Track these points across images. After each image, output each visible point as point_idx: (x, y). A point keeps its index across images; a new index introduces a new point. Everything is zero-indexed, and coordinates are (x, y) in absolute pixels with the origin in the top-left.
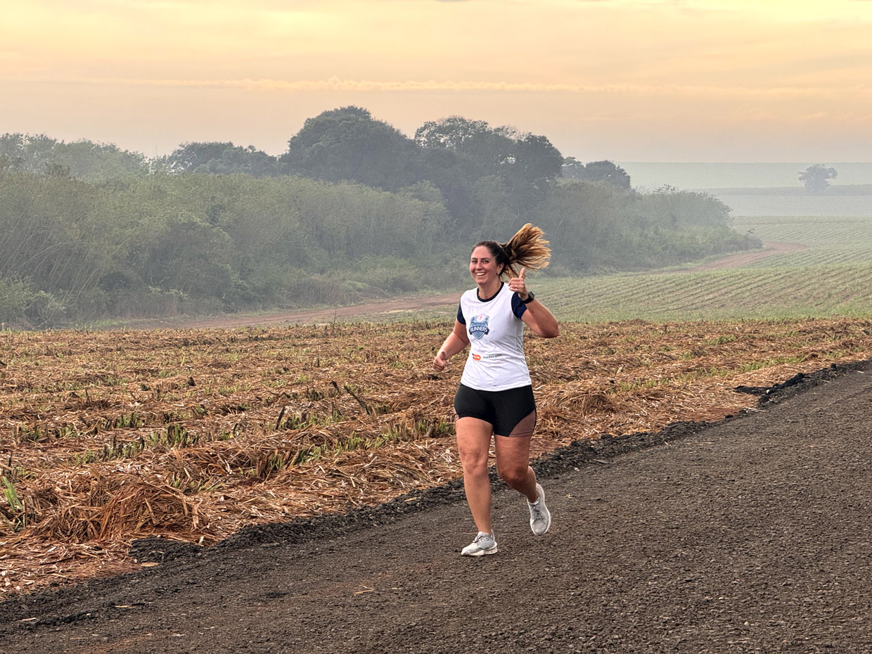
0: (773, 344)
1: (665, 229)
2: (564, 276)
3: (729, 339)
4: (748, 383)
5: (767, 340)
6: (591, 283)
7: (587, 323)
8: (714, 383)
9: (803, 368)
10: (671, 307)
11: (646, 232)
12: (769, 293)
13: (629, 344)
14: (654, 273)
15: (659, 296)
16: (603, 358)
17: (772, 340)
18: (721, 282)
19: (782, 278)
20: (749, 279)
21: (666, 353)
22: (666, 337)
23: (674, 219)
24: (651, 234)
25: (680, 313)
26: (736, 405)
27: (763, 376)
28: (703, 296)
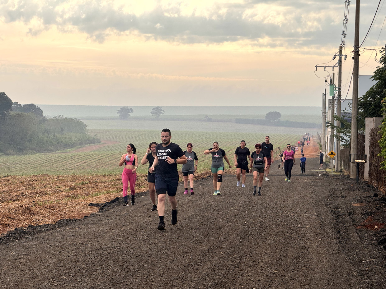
0: (105, 185)
1: (58, 134)
2: (13, 155)
3: (86, 183)
4: (94, 202)
5: (103, 183)
6: (25, 158)
7: (23, 176)
8: (79, 202)
9: (119, 195)
10: (60, 169)
11: (49, 135)
12: (104, 163)
13: (41, 185)
14: (53, 154)
15: (55, 164)
16: (30, 191)
17: (105, 183)
18: (83, 158)
19: (110, 156)
20: (95, 157)
21: (58, 189)
22: (58, 182)
23: (62, 130)
24: (52, 137)
25: (65, 172)
26: (89, 211)
27: (101, 199)
28: (75, 164)
